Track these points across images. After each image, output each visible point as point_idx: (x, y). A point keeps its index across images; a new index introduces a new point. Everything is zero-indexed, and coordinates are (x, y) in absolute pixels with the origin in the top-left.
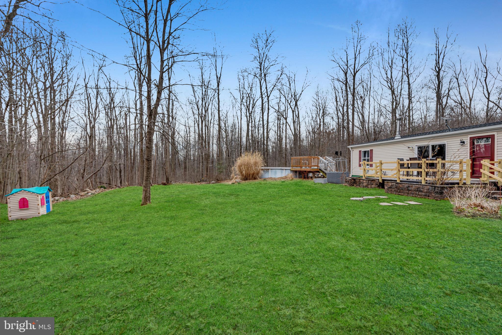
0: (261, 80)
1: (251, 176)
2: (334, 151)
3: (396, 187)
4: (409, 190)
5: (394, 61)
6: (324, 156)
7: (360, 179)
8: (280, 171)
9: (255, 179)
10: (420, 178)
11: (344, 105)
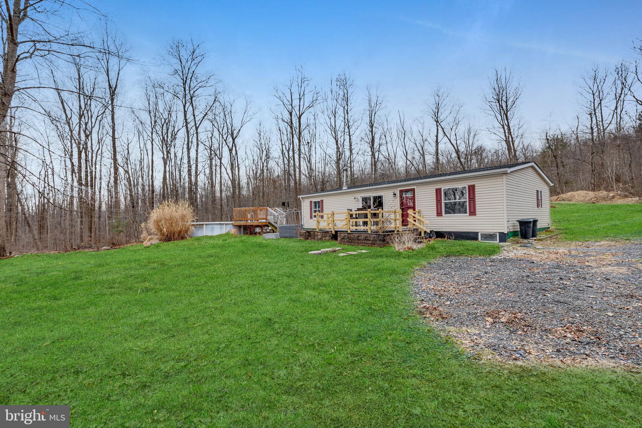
0: (186, 103)
1: (176, 235)
2: (280, 201)
3: (348, 238)
4: (358, 240)
5: (336, 110)
6: (274, 207)
7: (315, 232)
8: (219, 226)
9: (183, 238)
10: (365, 228)
11: (289, 149)
